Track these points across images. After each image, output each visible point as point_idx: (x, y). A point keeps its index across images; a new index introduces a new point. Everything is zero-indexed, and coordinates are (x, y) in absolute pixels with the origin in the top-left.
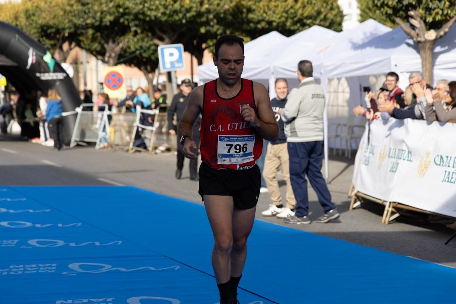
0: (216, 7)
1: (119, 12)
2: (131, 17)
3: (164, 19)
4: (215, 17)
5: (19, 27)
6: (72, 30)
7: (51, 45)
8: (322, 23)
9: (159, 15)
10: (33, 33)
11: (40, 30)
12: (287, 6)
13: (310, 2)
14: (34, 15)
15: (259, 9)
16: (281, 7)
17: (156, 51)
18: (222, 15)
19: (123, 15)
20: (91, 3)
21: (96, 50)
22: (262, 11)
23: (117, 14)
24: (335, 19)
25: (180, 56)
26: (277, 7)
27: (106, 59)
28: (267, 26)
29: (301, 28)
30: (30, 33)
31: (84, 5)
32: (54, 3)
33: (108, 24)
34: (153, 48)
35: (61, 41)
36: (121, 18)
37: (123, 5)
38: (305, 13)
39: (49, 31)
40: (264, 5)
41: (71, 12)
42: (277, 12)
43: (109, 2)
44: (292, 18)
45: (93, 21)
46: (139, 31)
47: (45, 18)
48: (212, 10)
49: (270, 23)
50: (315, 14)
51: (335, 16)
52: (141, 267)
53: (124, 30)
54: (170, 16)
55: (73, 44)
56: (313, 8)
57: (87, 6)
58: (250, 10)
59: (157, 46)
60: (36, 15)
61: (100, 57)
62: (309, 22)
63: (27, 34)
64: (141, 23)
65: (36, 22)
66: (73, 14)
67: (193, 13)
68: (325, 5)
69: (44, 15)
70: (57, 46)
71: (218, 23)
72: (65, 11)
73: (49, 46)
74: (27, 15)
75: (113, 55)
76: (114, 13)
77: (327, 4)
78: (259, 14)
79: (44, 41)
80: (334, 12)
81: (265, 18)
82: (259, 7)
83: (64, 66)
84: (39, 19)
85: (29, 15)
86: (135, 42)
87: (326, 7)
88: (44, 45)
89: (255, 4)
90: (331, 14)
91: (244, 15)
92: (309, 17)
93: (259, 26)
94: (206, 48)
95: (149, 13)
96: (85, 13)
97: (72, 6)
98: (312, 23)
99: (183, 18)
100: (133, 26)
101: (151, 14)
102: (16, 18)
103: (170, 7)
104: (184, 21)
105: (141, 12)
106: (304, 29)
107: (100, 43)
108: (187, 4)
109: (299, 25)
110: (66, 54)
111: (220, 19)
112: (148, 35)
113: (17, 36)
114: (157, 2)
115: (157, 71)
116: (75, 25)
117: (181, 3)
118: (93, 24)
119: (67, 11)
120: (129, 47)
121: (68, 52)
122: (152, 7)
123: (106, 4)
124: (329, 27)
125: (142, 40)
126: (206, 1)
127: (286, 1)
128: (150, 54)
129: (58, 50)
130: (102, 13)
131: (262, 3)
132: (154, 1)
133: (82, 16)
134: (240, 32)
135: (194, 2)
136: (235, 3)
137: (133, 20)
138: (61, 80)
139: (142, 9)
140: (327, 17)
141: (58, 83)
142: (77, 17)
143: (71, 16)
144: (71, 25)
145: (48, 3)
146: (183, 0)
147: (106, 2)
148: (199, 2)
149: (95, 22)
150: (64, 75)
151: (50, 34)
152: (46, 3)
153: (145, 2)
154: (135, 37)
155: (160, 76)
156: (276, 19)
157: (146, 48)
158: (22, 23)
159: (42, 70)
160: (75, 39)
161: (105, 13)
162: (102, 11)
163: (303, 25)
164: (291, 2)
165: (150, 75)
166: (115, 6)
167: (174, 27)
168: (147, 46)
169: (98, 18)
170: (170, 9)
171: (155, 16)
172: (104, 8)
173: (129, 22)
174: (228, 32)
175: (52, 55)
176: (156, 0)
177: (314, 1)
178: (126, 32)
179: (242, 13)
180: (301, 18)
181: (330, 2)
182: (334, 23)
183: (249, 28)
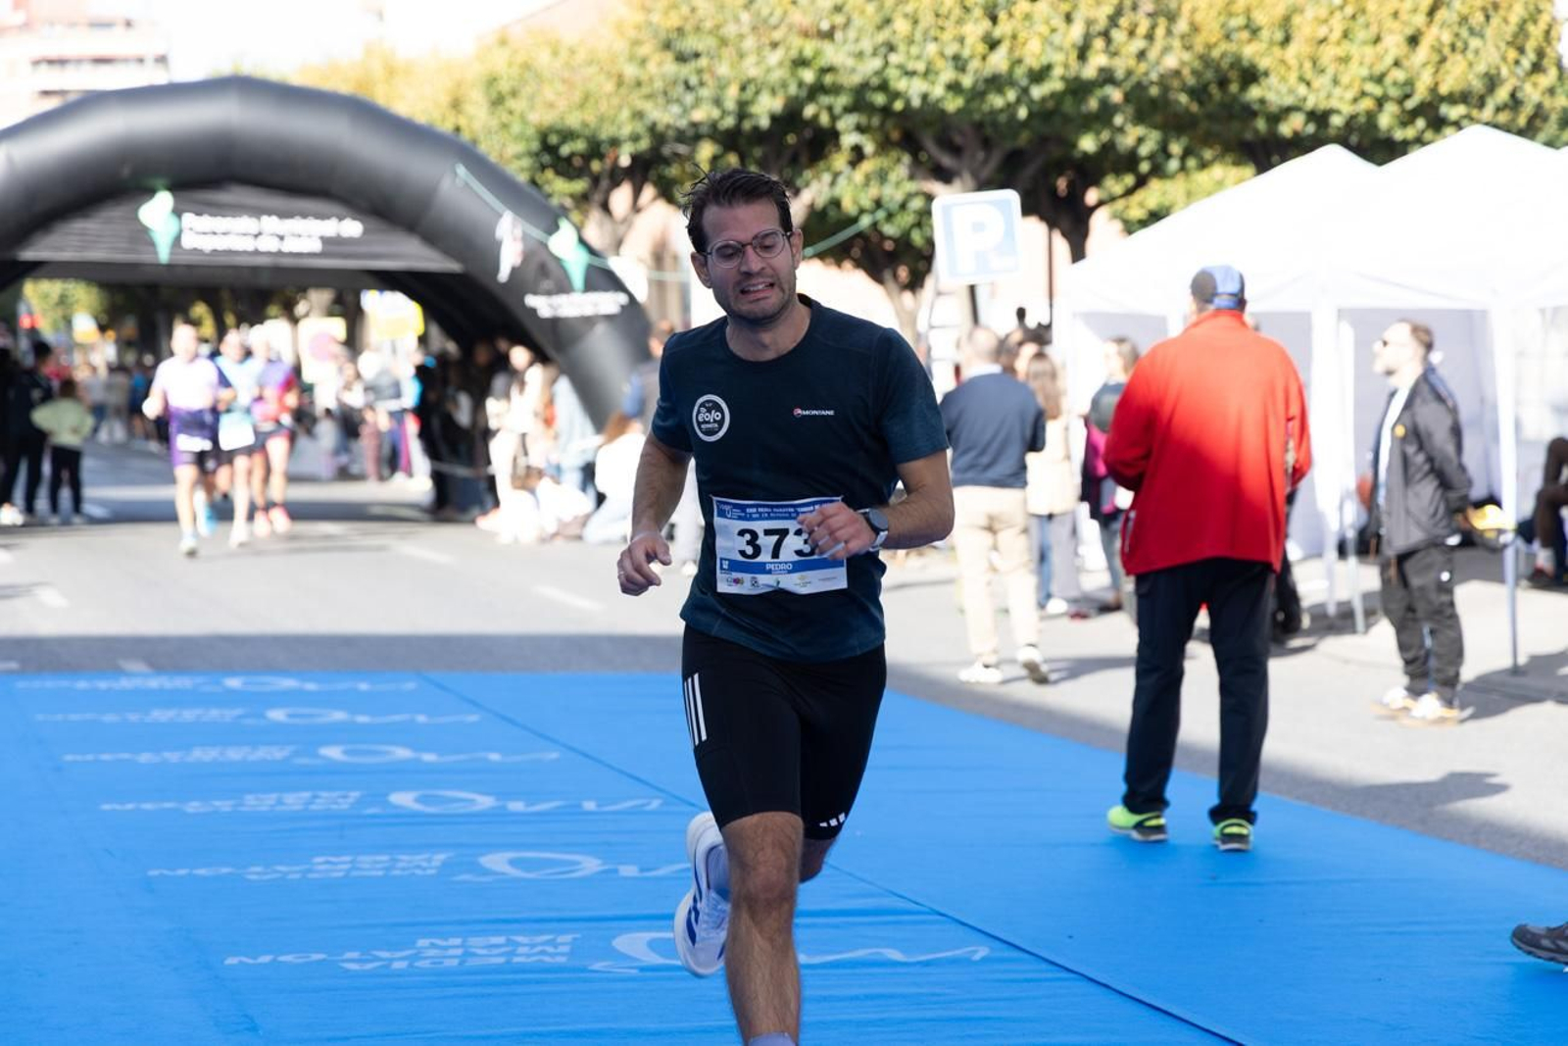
0: (1132, 62)
1: (801, 84)
2: (841, 101)
3: (953, 104)
4: (1127, 98)
5: (466, 136)
6: (644, 144)
7: (572, 196)
8: (1503, 118)
9: (938, 91)
10: (512, 154)
11: (535, 146)
12: (1380, 58)
13: (1459, 45)
14: (514, 93)
15: (1282, 70)
16: (1361, 64)
17: (925, 214)
18: (1154, 91)
19: (816, 90)
20: (708, 53)
22: (1293, 77)
23: (793, 90)
24: (1547, 103)
25: (1009, 233)
26: (1345, 60)
28: (1311, 129)
29: (1428, 135)
30: (501, 156)
31: (681, 58)
32: (581, 56)
33: (764, 123)
34: (917, 204)
35: (605, 183)
36: (807, 104)
37: (814, 58)
38: (1443, 80)
39: (565, 150)
40: (1298, 57)
41: (639, 84)
42: (1345, 80)
43: (767, 51)
44: (1401, 101)
45: (716, 113)
46: (869, 148)
47: (551, 106)
48: (1120, 74)
49: (1320, 117)
50: (1478, 85)
51: (1551, 91)
52: (857, 949)
53: (819, 144)
54: (977, 94)
55: (649, 192)
56: (1471, 65)
57: (693, 65)
58: (1250, 75)
59: (929, 198)
60: (523, 93)
62: (1454, 112)
63: (493, 158)
64: (876, 121)
65: (523, 119)
66: (645, 90)
67: (1054, 85)
68: (1512, 54)
69: (549, 94)
70: (595, 198)
71: (1140, 118)
72: (620, 82)
73: (568, 202)
74: (494, 95)
76: (784, 85)
77: (1521, 50)
78: (1284, 89)
79: (548, 182)
80: (1547, 79)
81: (1305, 99)
82: (1283, 62)
83: (615, 264)
84: (532, 108)
85: (499, 93)
86: (856, 186)
87: (1517, 62)
88: (549, 196)
89: (1268, 52)
90: (1536, 85)
91: (1234, 88)
92: (1463, 97)
93: (1286, 129)
94: (1101, 203)
95: (901, 85)
96: (688, 87)
97: (643, 62)
98: (1467, 117)
99: (1018, 101)
100: (849, 131)
101: (909, 87)
102: (456, 105)
103: (974, 65)
104: (1023, 113)
105: (875, 81)
106: (1439, 136)
108: (1033, 55)
109: (1421, 123)
110: (622, 229)
111: (1147, 105)
112: (899, 160)
113: (461, 170)
114: (932, 48)
115: (930, 283)
116: (652, 129)
117: (1011, 50)
118: (714, 125)
119: (627, 80)
120: (836, 203)
121: (627, 221)
122: (911, 66)
123: (758, 54)
124: (1528, 131)
125: (881, 177)
126: (1099, 44)
127: (1377, 40)
128: (908, 226)
129: (595, 215)
130: (743, 88)
131: (1292, 50)
132: (920, 44)
133: (675, 96)
134: (1218, 148)
135: (1060, 49)
136: (1199, 48)
137: (848, 110)
138: (609, 318)
139: (878, 73)
140: (1519, 95)
141: (600, 329)
142: (661, 100)
143: (640, 98)
144: (640, 128)
145: (564, 54)
146: (1021, 39)
147: (759, 50)
148: (1074, 46)
149: (722, 118)
150: (623, 298)
151: (569, 159)
152: (555, 53)
153: (891, 48)
154: (857, 167)
155: (941, 300)
156: (1343, 105)
157: (894, 206)
158: (476, 120)
159: (546, 284)
160: (652, 174)
161: (756, 86)
162: (744, 78)
163: (1438, 124)
164: (1394, 44)
165: (907, 296)
166: (788, 63)
167: (989, 131)
168: (899, 196)
169: (730, 104)
170: (976, 72)
171: (925, 97)
172: (751, 69)
173: (834, 118)
174: (1176, 148)
175: (579, 229)
176: (925, 40)
177: (1474, 43)
178: (827, 150)
179: (1223, 83)
180: (1429, 99)
181: (1530, 46)
182: (1545, 119)
183: (1249, 136)
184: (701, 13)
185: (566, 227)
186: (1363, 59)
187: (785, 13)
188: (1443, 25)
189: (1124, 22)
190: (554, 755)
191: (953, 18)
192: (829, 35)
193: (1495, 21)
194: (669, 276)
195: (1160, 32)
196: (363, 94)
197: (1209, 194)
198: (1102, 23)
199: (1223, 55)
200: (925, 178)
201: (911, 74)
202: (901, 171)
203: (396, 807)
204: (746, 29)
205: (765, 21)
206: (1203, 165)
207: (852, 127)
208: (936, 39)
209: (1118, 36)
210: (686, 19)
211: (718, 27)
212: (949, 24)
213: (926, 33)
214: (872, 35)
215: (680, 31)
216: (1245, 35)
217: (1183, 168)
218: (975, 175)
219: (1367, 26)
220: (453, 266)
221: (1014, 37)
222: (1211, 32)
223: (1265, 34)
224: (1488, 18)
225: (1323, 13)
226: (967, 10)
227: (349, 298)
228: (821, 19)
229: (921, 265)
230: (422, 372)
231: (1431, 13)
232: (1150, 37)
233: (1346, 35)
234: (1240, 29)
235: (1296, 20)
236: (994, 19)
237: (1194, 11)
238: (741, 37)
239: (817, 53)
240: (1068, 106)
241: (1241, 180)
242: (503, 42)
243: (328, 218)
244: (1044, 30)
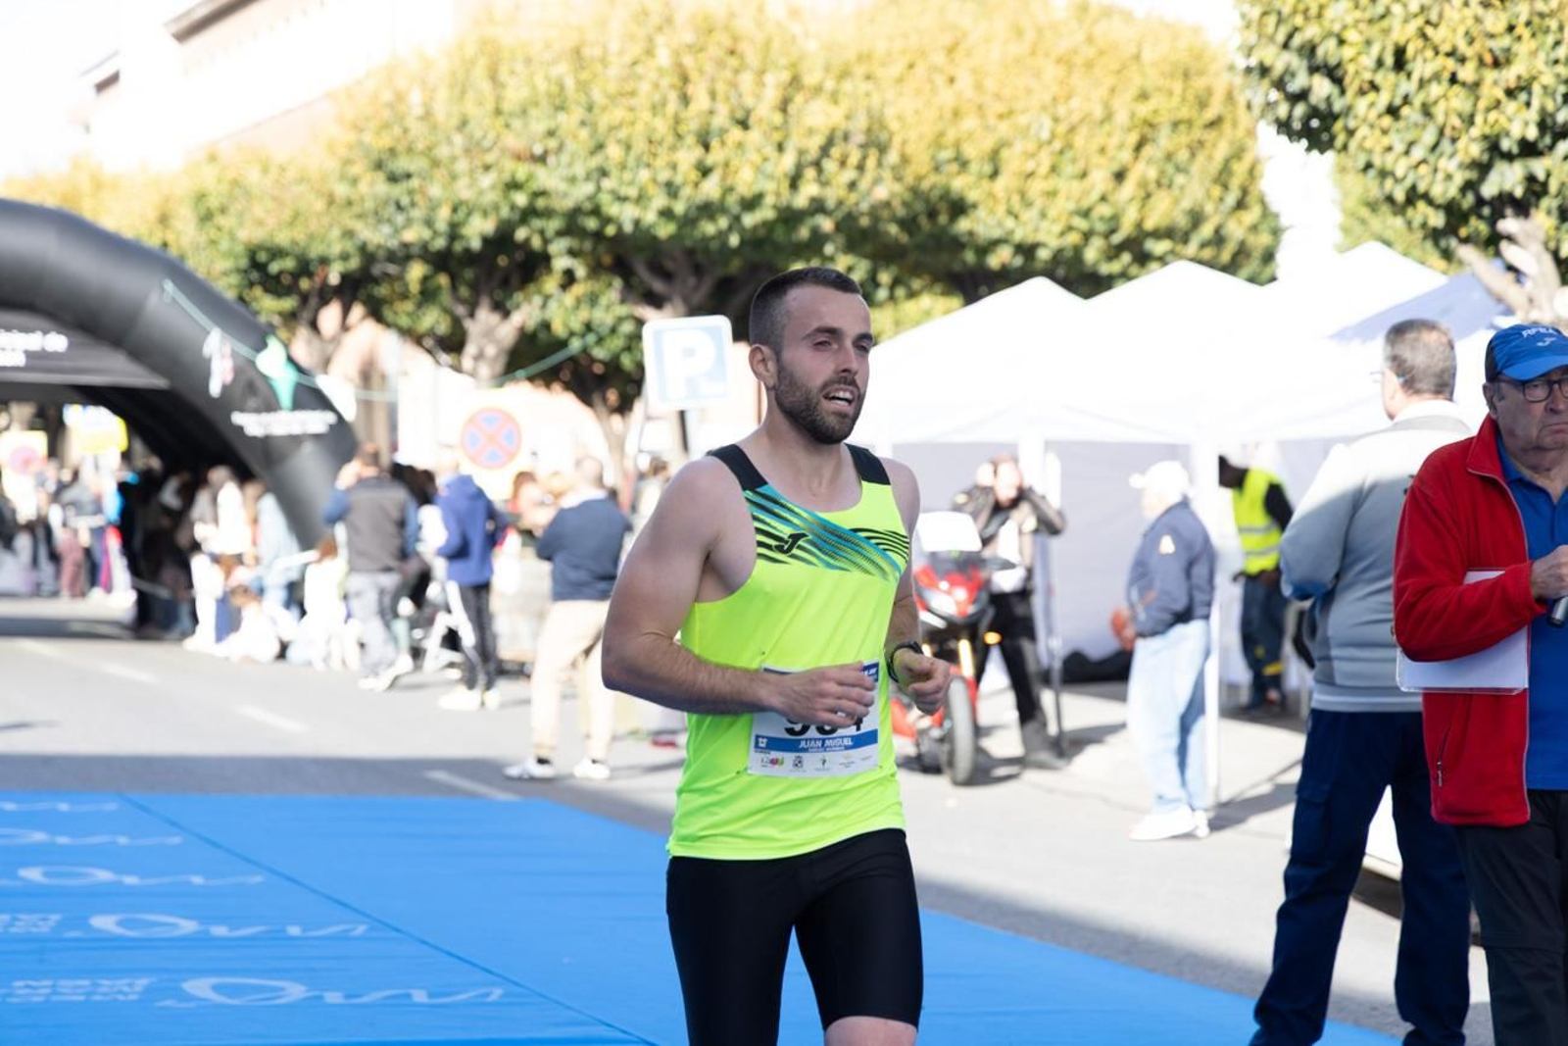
0: (843, 192)
1: (513, 207)
2: (553, 225)
3: (665, 230)
4: (838, 227)
5: (173, 252)
6: (354, 263)
7: (281, 314)
8: (1207, 253)
9: (650, 217)
10: (220, 271)
11: (244, 263)
12: (1086, 193)
13: (1165, 181)
14: (223, 210)
15: (991, 203)
16: (1068, 198)
17: (636, 338)
18: (865, 222)
19: (528, 214)
20: (420, 174)
21: (434, 334)
22: (1001, 210)
23: (505, 212)
24: (1250, 240)
25: (720, 359)
26: (1052, 194)
27: (467, 362)
28: (1018, 261)
29: (1134, 270)
30: (209, 273)
31: (393, 179)
32: (292, 174)
33: (476, 244)
34: (627, 328)
35: (313, 302)
36: (519, 227)
37: (527, 181)
38: (1149, 217)
39: (274, 268)
40: (1006, 189)
41: (349, 203)
42: (1052, 213)
43: (479, 174)
44: (1107, 236)
45: (426, 234)
46: (581, 271)
47: (260, 223)
48: (831, 203)
49: (1027, 250)
50: (1182, 222)
51: (1254, 228)
53: (530, 267)
54: (688, 221)
55: (357, 311)
56: (1176, 201)
57: (404, 186)
58: (959, 208)
59: (640, 323)
60: (232, 210)
61: (445, 358)
62: (1159, 247)
63: (201, 274)
64: (588, 245)
65: (232, 236)
66: (356, 209)
67: (766, 213)
68: (1217, 191)
69: (258, 211)
70: (304, 315)
71: (851, 247)
72: (331, 201)
73: (276, 320)
74: (203, 211)
75: (491, 351)
76: (496, 208)
77: (1225, 187)
78: (991, 221)
79: (256, 299)
80: (1251, 216)
81: (1012, 232)
82: (991, 195)
83: (323, 382)
84: (241, 224)
85: (208, 209)
86: (566, 309)
87: (1221, 199)
88: (257, 313)
89: (976, 185)
90: (1240, 222)
91: (943, 219)
92: (1168, 233)
93: (995, 261)
95: (613, 209)
96: (399, 207)
97: (354, 181)
98: (1172, 252)
99: (730, 229)
100: (561, 255)
101: (621, 213)
102: (164, 220)
103: (686, 192)
104: (734, 240)
105: (588, 206)
106: (1144, 271)
107: (447, 311)
108: (745, 183)
109: (1126, 257)
110: (330, 347)
111: (858, 235)
112: (610, 285)
113: (169, 286)
114: (644, 175)
115: (638, 407)
116: (363, 249)
117: (724, 178)
118: (425, 246)
119: (338, 200)
120: (546, 326)
121: (335, 340)
122: (625, 191)
123: (471, 177)
124: (1231, 268)
125: (592, 300)
126: (810, 173)
127: (1084, 175)
128: (618, 350)
129: (303, 333)
130: (455, 210)
131: (1001, 183)
132: (632, 170)
133: (386, 216)
134: (927, 278)
135: (771, 177)
136: (909, 179)
137: (560, 234)
138: (317, 437)
139: (591, 198)
140: (1224, 232)
141: (308, 448)
142: (371, 220)
143: (350, 218)
144: (349, 246)
145: (274, 171)
146: (732, 168)
147: (472, 172)
148: (786, 175)
149: (433, 239)
150: (330, 418)
151: (277, 277)
152: (265, 170)
153: (604, 173)
154: (567, 290)
155: (650, 425)
156: (1050, 239)
157: (605, 330)
158: (185, 236)
159: (252, 402)
160: (362, 293)
161: (468, 207)
162: (456, 200)
163: (1143, 259)
164: (1100, 179)
165: (616, 420)
166: (500, 186)
167: (700, 258)
168: (609, 320)
169: (442, 225)
170: (689, 199)
171: (637, 223)
172: (464, 191)
173: (546, 242)
174: (885, 277)
175: (286, 346)
176: (638, 166)
177: (1180, 179)
178: (537, 272)
179: (932, 214)
180: (1134, 234)
181: (1235, 183)
182: (1248, 255)
183: (957, 267)
184: (413, 133)
185: (274, 346)
186: (1070, 194)
187: (498, 136)
188: (1149, 161)
189: (835, 152)
190: (258, 879)
191: (666, 145)
192: (542, 159)
193: (1201, 158)
194: (376, 396)
195: (871, 163)
196: (68, 207)
197: (918, 323)
198: (813, 153)
199: (932, 188)
200: (637, 303)
201: (623, 199)
202: (612, 292)
203: (99, 931)
204: (458, 150)
205: (478, 144)
206: (912, 295)
207: (564, 251)
208: (648, 165)
209: (830, 166)
210: (398, 140)
211: (430, 149)
212: (662, 151)
213: (638, 159)
214: (585, 160)
215: (392, 151)
216: (954, 167)
217: (892, 298)
218: (686, 300)
219: (1074, 161)
220: (159, 382)
221: (727, 165)
222: (921, 163)
223: (974, 167)
224: (1193, 155)
225: (1031, 146)
226: (679, 137)
227: (51, 412)
228: (534, 143)
229: (630, 389)
230: (123, 488)
231: (1139, 147)
232: (861, 167)
233: (1054, 169)
234: (949, 161)
235: (1005, 154)
236: (707, 147)
237: (904, 142)
238: (453, 159)
239: (530, 177)
240: (779, 234)
241: (948, 312)
242: (213, 158)
243: (32, 331)
244: (756, 158)
